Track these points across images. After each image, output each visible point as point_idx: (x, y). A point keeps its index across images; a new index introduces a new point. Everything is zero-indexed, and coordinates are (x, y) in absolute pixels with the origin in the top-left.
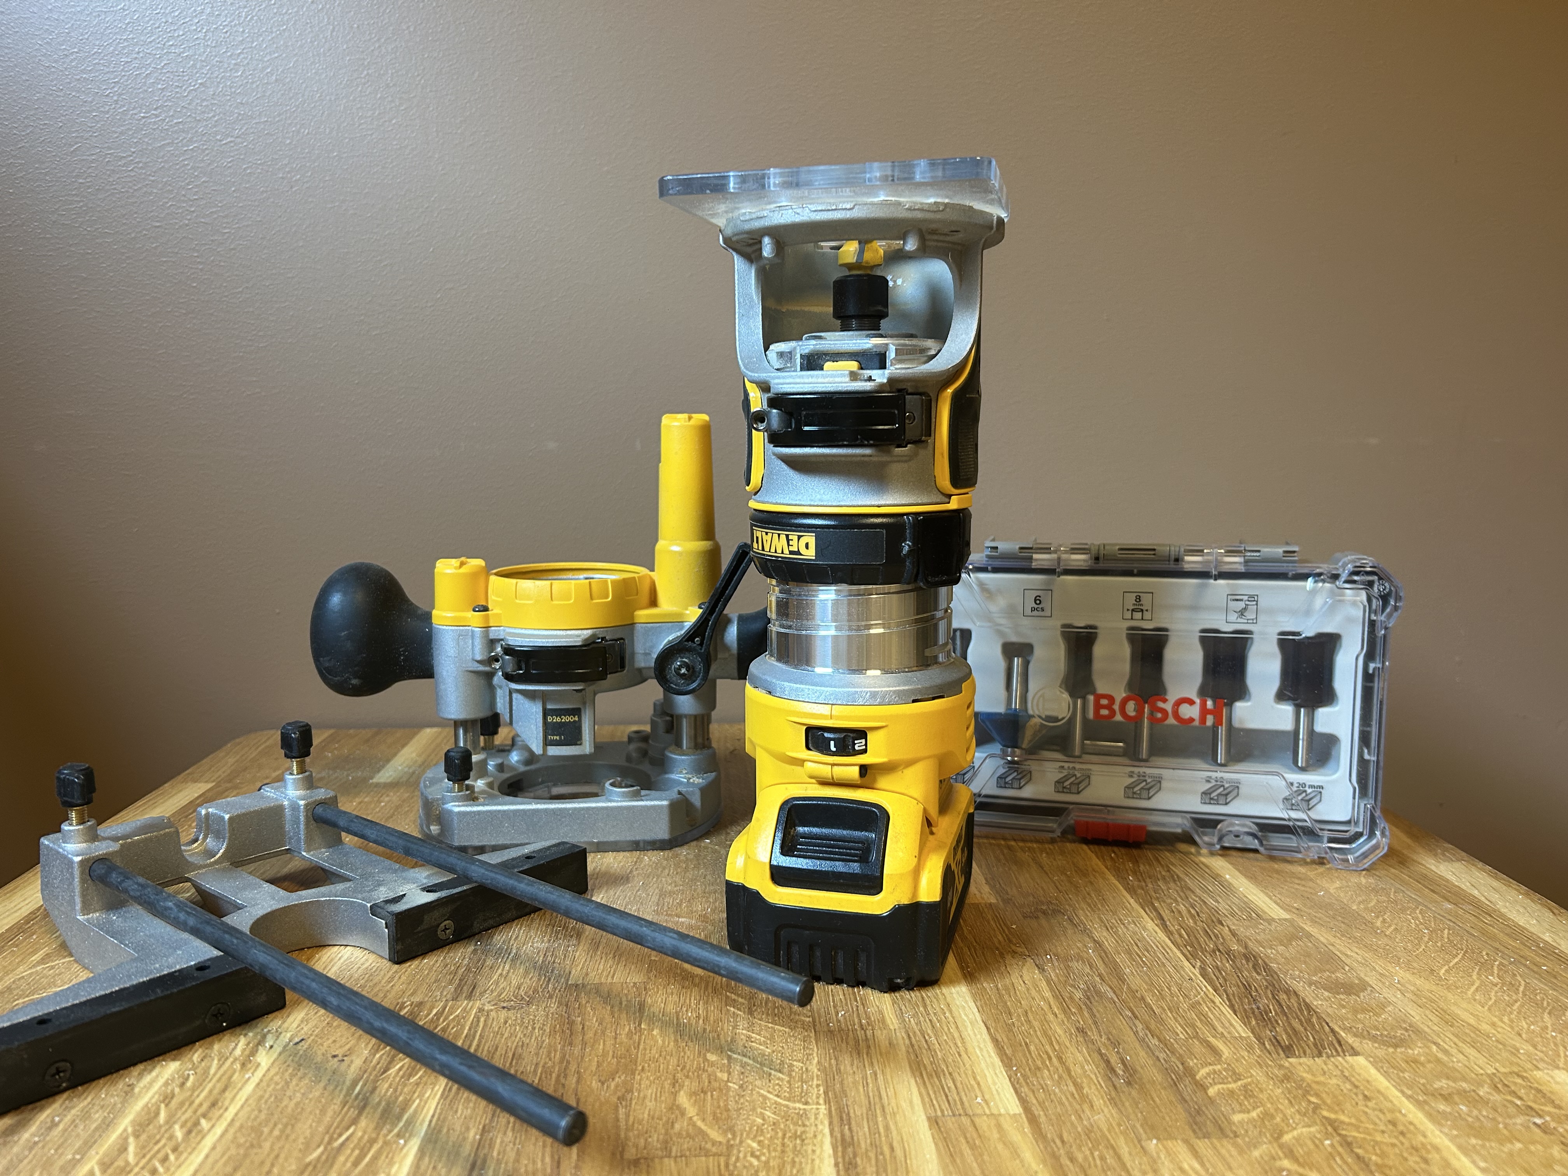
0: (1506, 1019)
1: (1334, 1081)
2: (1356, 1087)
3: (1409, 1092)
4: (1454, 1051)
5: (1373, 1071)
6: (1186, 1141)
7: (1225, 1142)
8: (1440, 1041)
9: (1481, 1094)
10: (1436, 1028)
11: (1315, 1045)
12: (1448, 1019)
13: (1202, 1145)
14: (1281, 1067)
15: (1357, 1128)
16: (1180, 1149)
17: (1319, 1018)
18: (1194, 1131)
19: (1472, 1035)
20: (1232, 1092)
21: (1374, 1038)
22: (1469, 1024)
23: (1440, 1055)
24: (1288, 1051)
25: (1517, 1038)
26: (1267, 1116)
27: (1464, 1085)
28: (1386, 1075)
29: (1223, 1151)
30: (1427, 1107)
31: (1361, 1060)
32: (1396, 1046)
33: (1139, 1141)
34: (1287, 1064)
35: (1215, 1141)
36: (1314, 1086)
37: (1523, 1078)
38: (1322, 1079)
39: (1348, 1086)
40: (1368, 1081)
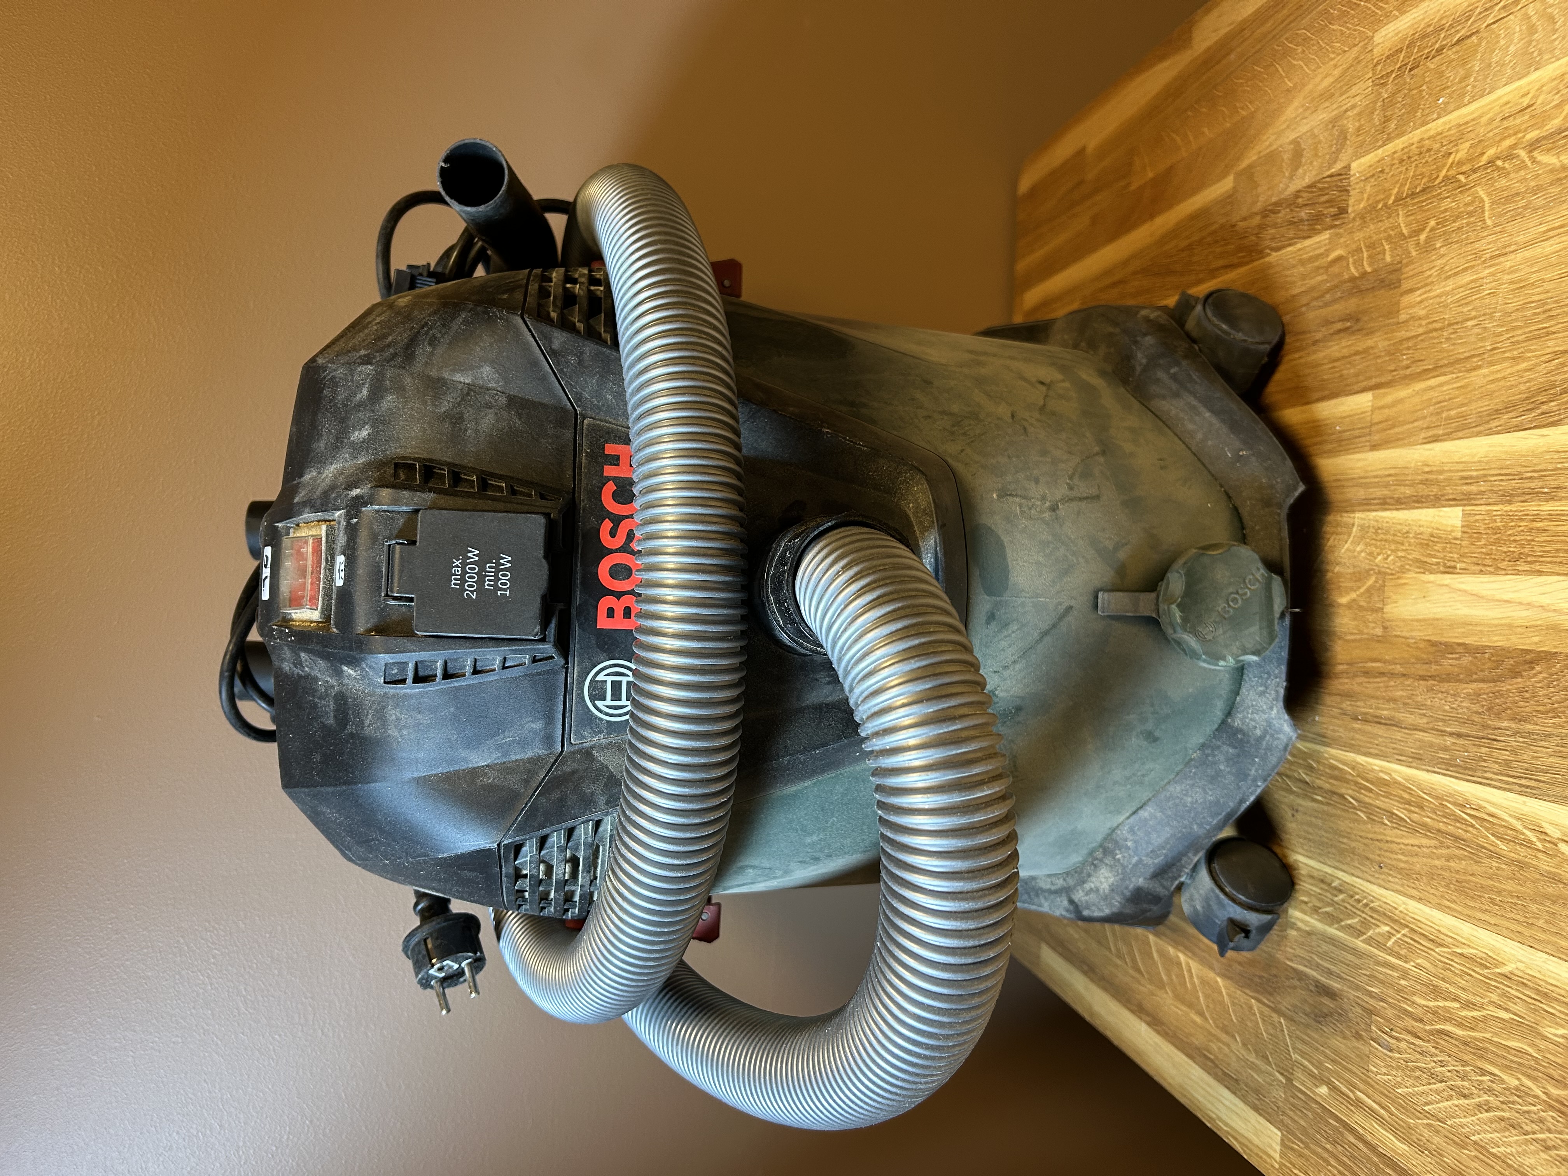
0: (1332, 56)
1: (1368, 189)
2: (1373, 175)
3: (1380, 143)
4: (1353, 101)
5: (1363, 160)
6: (1402, 295)
7: (1405, 270)
8: (1345, 107)
9: (1386, 96)
10: (1335, 106)
11: (1341, 191)
12: (1327, 95)
13: (1405, 286)
14: (1354, 219)
15: (1403, 185)
16: (1406, 300)
17: (1319, 181)
18: (1395, 288)
19: (1342, 84)
20: (1370, 257)
21: (1338, 151)
22: (1333, 82)
23: (1355, 111)
24: (1343, 211)
25: (1347, 55)
26: (1389, 238)
27: (1379, 104)
28: (1367, 152)
29: (1411, 273)
30: (1393, 135)
31: (1354, 165)
32: (1346, 138)
33: (1399, 323)
34: (1353, 215)
35: (1403, 277)
36: (1371, 202)
37: (1378, 63)
38: (1366, 196)
39: (1373, 180)
40: (1370, 166)
